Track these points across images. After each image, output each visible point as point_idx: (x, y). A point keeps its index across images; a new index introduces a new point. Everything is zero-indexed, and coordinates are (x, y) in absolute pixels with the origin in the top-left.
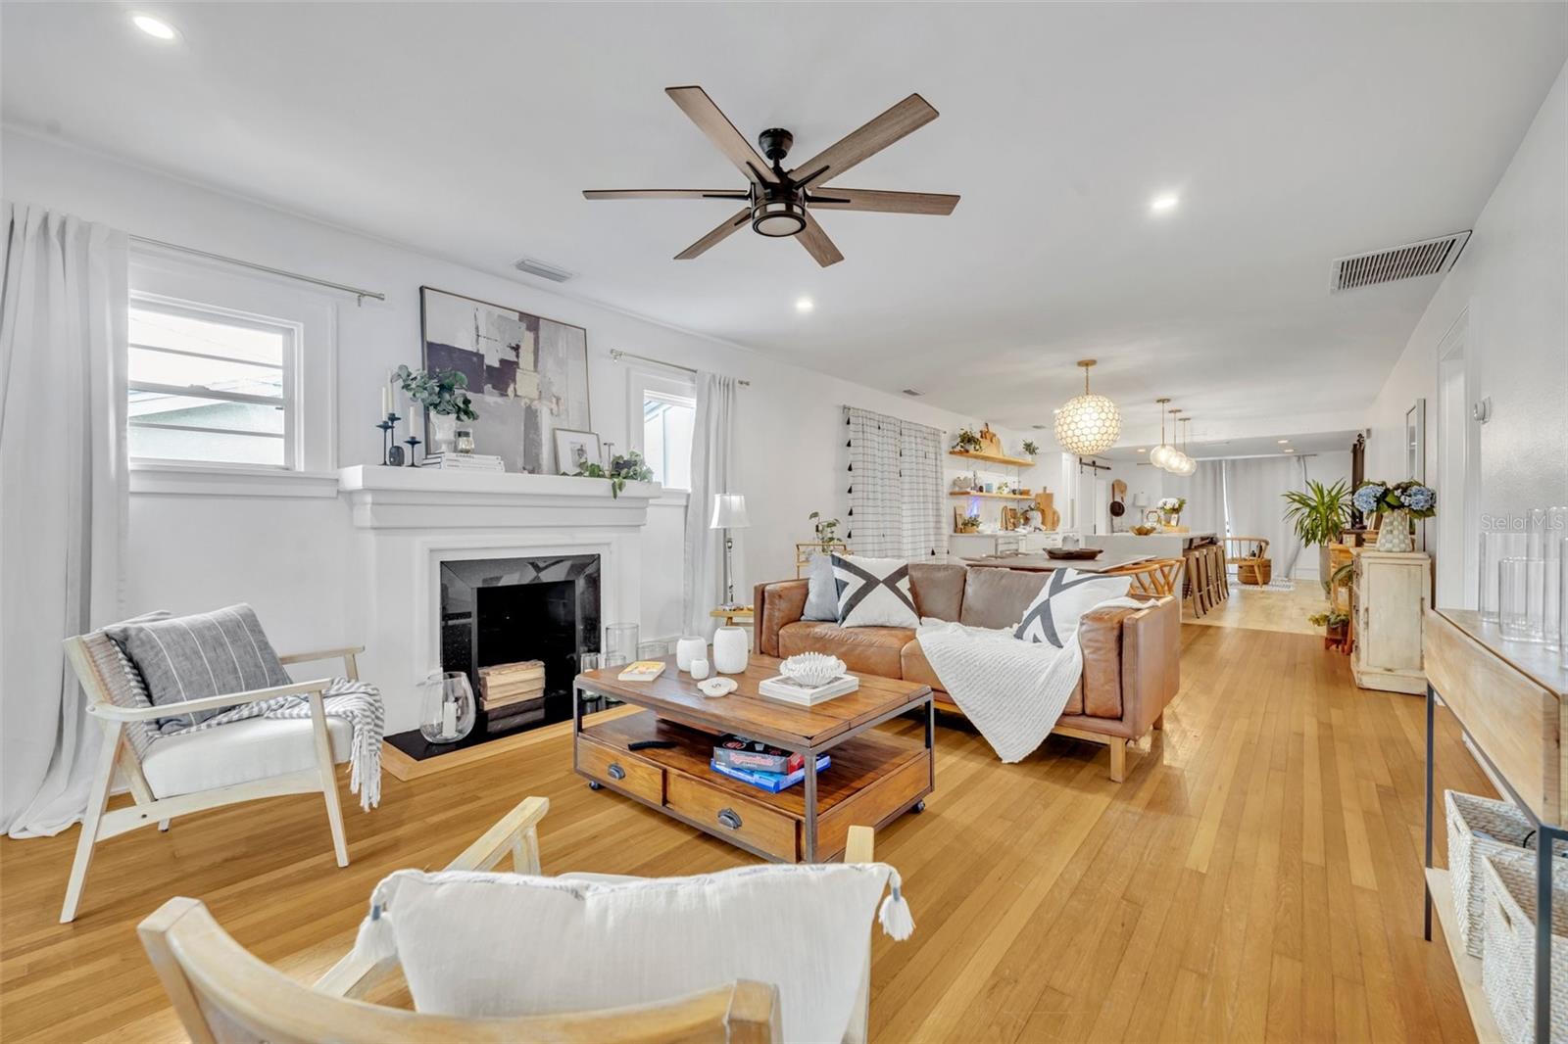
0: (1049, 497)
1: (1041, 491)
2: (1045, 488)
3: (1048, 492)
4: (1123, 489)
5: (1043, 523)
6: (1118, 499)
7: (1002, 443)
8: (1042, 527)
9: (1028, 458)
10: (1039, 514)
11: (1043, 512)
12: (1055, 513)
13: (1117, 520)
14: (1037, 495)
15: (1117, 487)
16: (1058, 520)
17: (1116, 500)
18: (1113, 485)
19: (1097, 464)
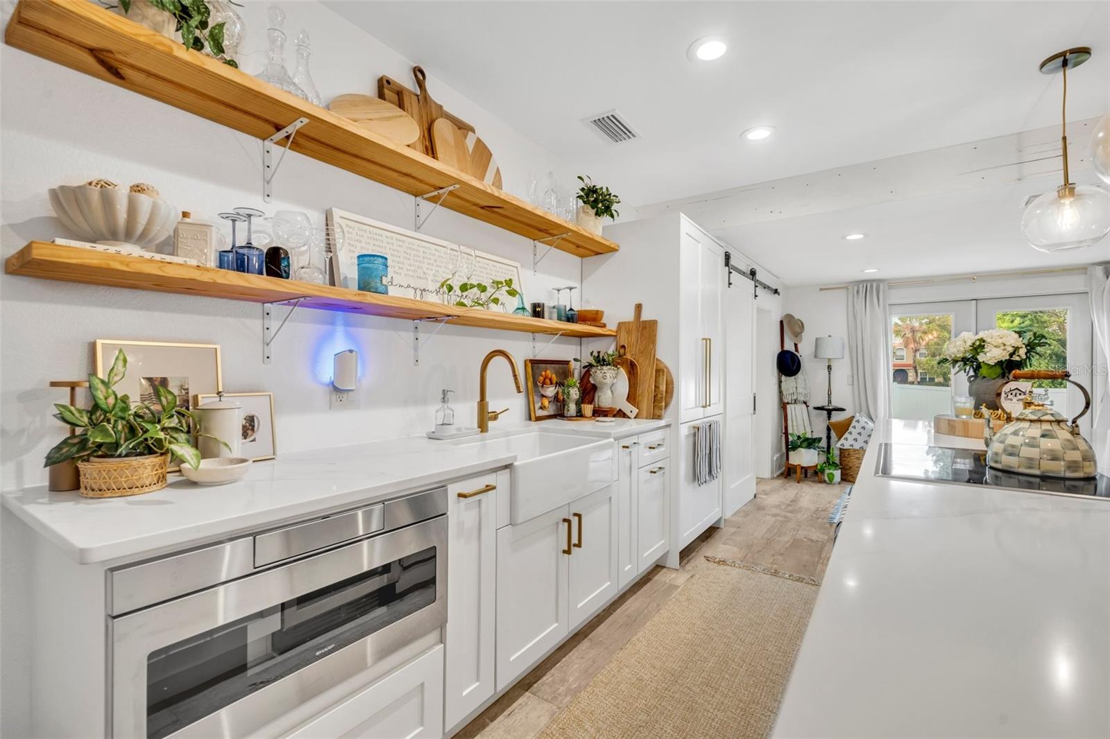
0: (646, 330)
1: (629, 316)
2: (639, 307)
3: (646, 316)
4: (798, 330)
5: (632, 398)
6: (789, 346)
7: (497, 160)
8: (628, 408)
9: (596, 227)
10: (623, 372)
11: (632, 369)
12: (659, 371)
13: (788, 382)
14: (620, 325)
15: (789, 326)
16: (670, 391)
17: (787, 348)
18: (781, 322)
19: (758, 277)
